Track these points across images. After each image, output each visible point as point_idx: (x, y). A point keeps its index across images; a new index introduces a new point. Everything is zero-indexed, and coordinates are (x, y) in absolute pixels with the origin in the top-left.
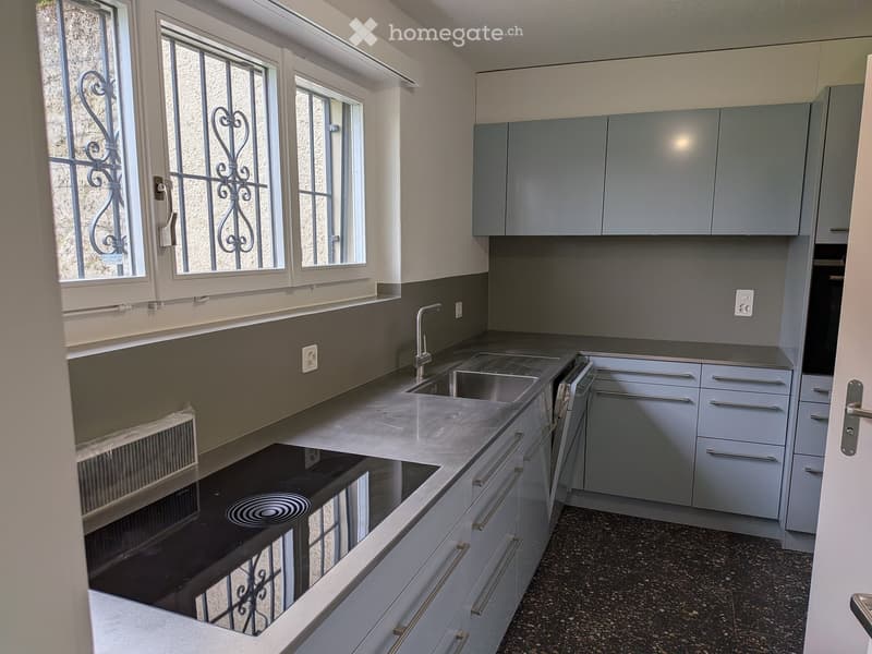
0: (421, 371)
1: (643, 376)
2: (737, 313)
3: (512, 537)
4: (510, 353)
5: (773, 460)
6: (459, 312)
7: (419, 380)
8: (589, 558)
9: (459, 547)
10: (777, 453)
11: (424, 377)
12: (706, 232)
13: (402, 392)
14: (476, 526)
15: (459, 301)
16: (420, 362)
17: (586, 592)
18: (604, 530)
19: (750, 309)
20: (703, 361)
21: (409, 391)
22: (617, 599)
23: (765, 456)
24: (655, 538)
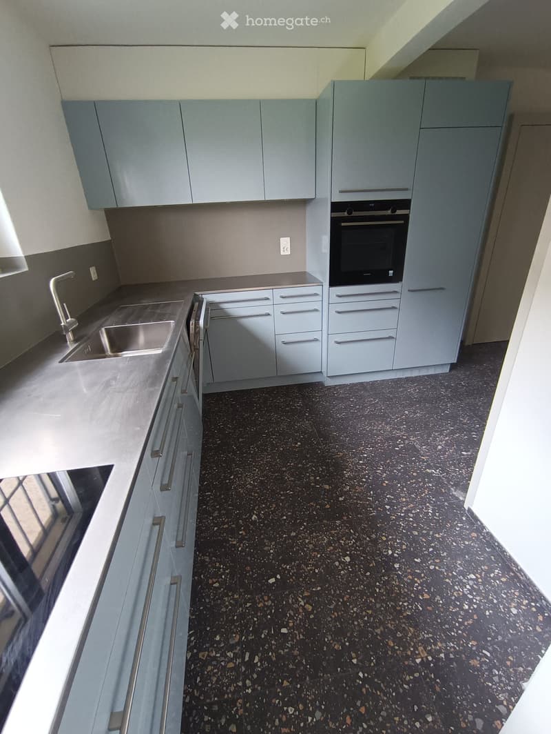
0: (70, 336)
1: (237, 303)
2: (282, 253)
3: (186, 453)
4: (145, 303)
5: (316, 340)
6: (94, 276)
7: (71, 347)
8: (229, 428)
9: (154, 524)
10: (317, 336)
11: (75, 341)
12: (261, 198)
13: (55, 364)
14: (164, 488)
15: (91, 266)
16: (66, 328)
17: (234, 452)
18: (232, 405)
19: (289, 249)
20: (273, 287)
21: (61, 362)
22: (254, 451)
23: (312, 338)
24: (261, 401)
